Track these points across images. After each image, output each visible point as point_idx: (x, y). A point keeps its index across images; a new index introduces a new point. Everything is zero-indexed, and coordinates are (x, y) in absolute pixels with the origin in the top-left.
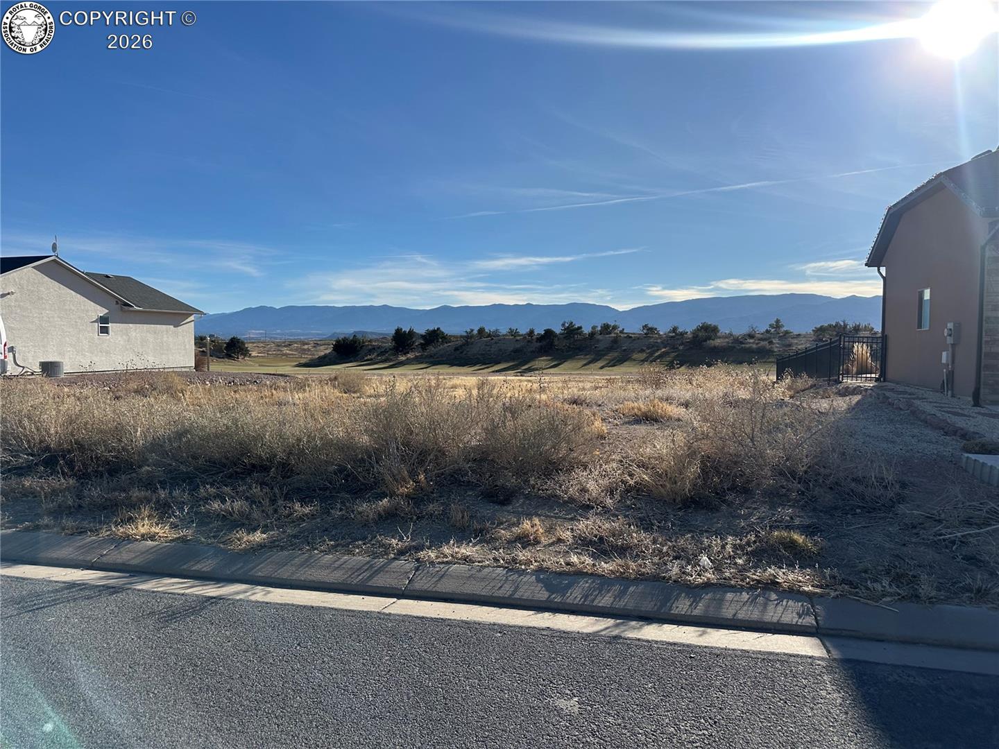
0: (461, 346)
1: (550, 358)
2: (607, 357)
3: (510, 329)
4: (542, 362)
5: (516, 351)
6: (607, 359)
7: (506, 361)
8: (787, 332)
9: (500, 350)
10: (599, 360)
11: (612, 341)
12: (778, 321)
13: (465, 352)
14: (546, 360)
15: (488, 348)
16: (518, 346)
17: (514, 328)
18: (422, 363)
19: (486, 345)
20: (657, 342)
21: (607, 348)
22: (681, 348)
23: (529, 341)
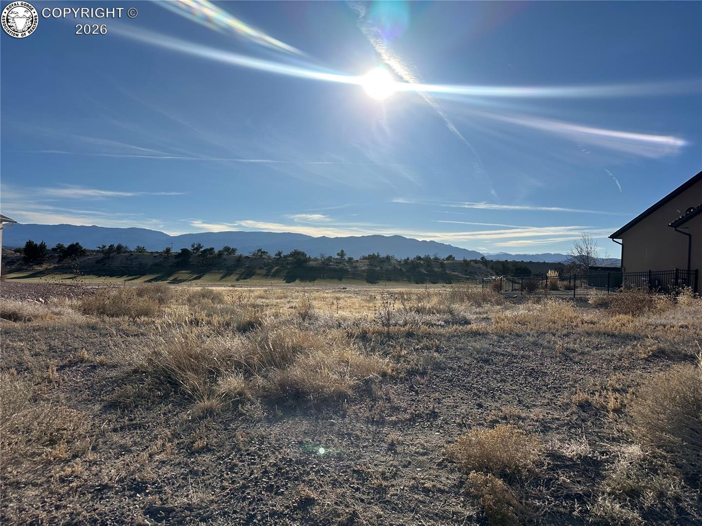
0: (102, 260)
1: (189, 271)
2: (236, 272)
3: (138, 247)
4: (183, 274)
5: (156, 265)
6: (238, 274)
7: (151, 273)
8: (350, 259)
9: (141, 264)
10: (231, 274)
11: (236, 260)
12: (342, 251)
13: (107, 265)
14: (186, 273)
15: (129, 262)
16: (157, 261)
17: (141, 246)
18: (66, 273)
19: (127, 260)
20: (269, 262)
21: (234, 265)
22: (289, 267)
23: (165, 258)
